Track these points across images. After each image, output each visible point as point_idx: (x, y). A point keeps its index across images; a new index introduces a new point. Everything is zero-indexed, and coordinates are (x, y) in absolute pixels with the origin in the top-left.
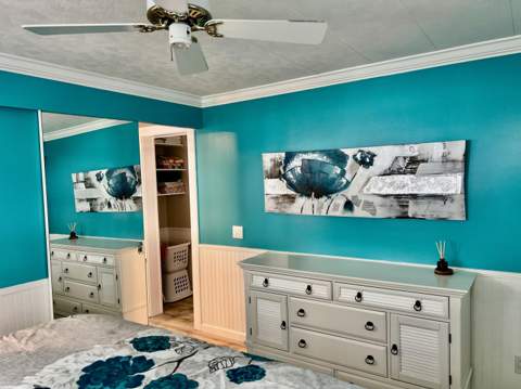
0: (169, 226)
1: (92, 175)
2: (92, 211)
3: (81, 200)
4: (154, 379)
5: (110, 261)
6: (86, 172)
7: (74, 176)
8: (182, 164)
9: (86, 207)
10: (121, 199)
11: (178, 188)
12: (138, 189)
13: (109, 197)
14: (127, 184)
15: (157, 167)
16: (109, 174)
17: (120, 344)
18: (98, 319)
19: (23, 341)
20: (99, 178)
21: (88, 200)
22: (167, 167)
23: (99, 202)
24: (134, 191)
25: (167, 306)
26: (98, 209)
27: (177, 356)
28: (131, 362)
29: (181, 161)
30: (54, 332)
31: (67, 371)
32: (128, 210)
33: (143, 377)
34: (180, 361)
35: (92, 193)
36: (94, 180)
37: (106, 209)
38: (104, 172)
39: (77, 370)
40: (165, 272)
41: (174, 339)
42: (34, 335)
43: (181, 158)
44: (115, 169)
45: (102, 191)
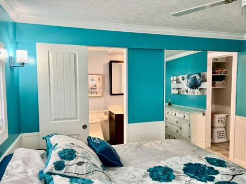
0: (215, 104)
1: (180, 77)
2: (179, 94)
3: (174, 89)
4: (220, 180)
5: (187, 117)
6: (177, 76)
7: (172, 78)
8: (226, 72)
9: (176, 92)
10: (193, 89)
11: (223, 84)
12: (202, 84)
13: (187, 88)
14: (196, 81)
15: (213, 73)
16: (188, 77)
17: (200, 158)
18: (186, 143)
19: (158, 145)
20: (183, 79)
21: (177, 89)
22: (217, 73)
23: (182, 90)
24: (200, 85)
25: (213, 144)
26: (182, 93)
27: (231, 173)
28: (207, 168)
29: (226, 70)
30: (169, 145)
31: (177, 163)
32: (196, 94)
33: (214, 178)
34: (234, 176)
35: (179, 86)
36: (181, 80)
37: (185, 93)
38: (186, 76)
39: (181, 164)
40: (213, 127)
41: (228, 163)
42: (161, 144)
43: (225, 68)
44: (191, 75)
45: (184, 85)
